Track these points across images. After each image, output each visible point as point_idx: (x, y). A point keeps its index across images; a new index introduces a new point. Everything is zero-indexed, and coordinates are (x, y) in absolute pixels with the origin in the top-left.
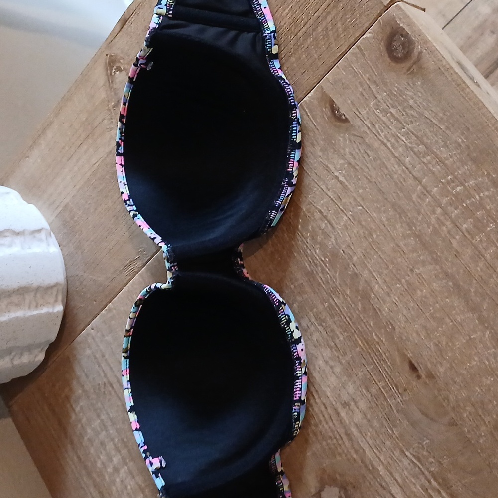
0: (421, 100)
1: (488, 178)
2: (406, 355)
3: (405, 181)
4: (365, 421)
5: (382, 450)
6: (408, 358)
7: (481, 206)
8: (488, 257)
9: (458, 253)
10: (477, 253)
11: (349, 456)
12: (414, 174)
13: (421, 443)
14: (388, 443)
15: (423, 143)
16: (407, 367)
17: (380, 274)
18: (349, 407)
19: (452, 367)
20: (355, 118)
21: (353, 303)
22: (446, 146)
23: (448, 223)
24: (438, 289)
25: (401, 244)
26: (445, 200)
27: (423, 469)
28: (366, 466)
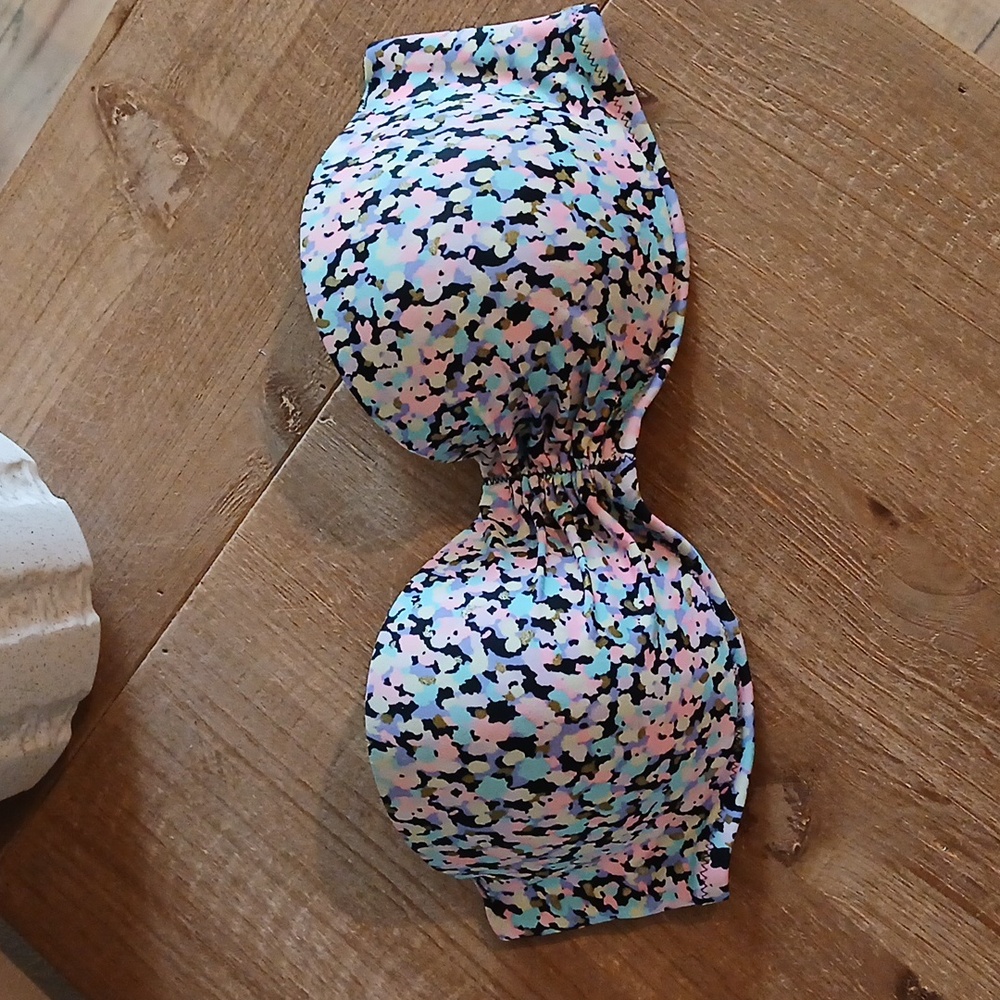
0: (789, 31)
1: (945, 136)
2: (861, 492)
3: (790, 180)
4: (808, 639)
5: (853, 681)
6: (867, 496)
7: (943, 188)
8: (975, 273)
9: (918, 280)
10: (954, 271)
11: (790, 717)
12: (805, 162)
13: (925, 644)
14: (863, 665)
15: (810, 106)
16: (868, 514)
17: (778, 359)
18: (769, 623)
19: (952, 485)
20: (668, 91)
21: (737, 429)
22: (853, 100)
23: (890, 234)
24: (894, 355)
25: (808, 294)
26: (874, 196)
27: (940, 690)
28: (828, 722)
